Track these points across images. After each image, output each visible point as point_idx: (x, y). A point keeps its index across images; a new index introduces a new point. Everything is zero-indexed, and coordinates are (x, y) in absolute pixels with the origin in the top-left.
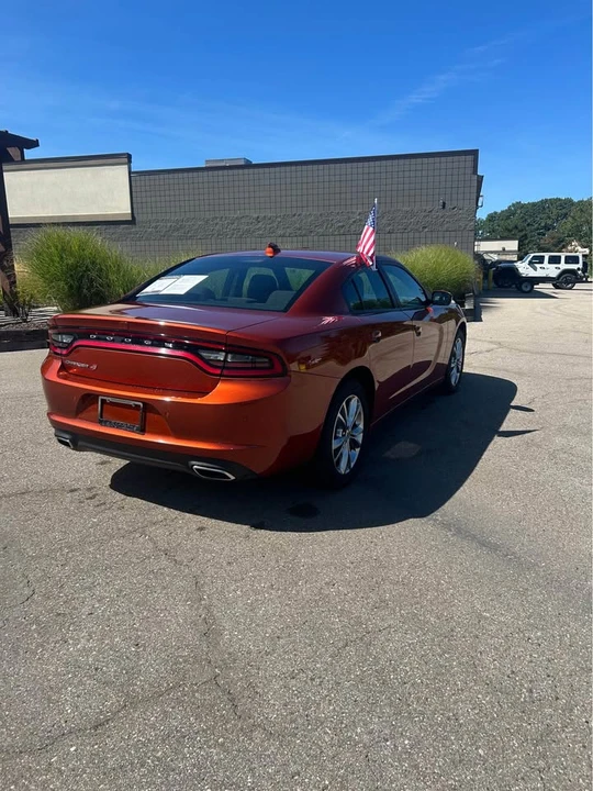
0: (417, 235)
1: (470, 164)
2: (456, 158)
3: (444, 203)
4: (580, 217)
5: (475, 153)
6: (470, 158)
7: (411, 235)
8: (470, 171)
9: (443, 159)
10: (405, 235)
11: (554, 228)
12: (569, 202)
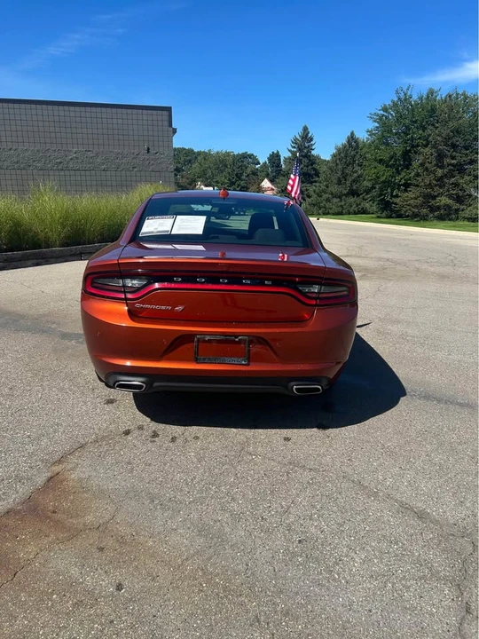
0: (128, 173)
1: (166, 118)
2: (154, 112)
3: (148, 149)
4: (204, 164)
5: (169, 109)
6: (165, 113)
7: (123, 173)
8: (166, 123)
9: (145, 112)
10: (118, 173)
11: (183, 170)
12: (191, 151)
